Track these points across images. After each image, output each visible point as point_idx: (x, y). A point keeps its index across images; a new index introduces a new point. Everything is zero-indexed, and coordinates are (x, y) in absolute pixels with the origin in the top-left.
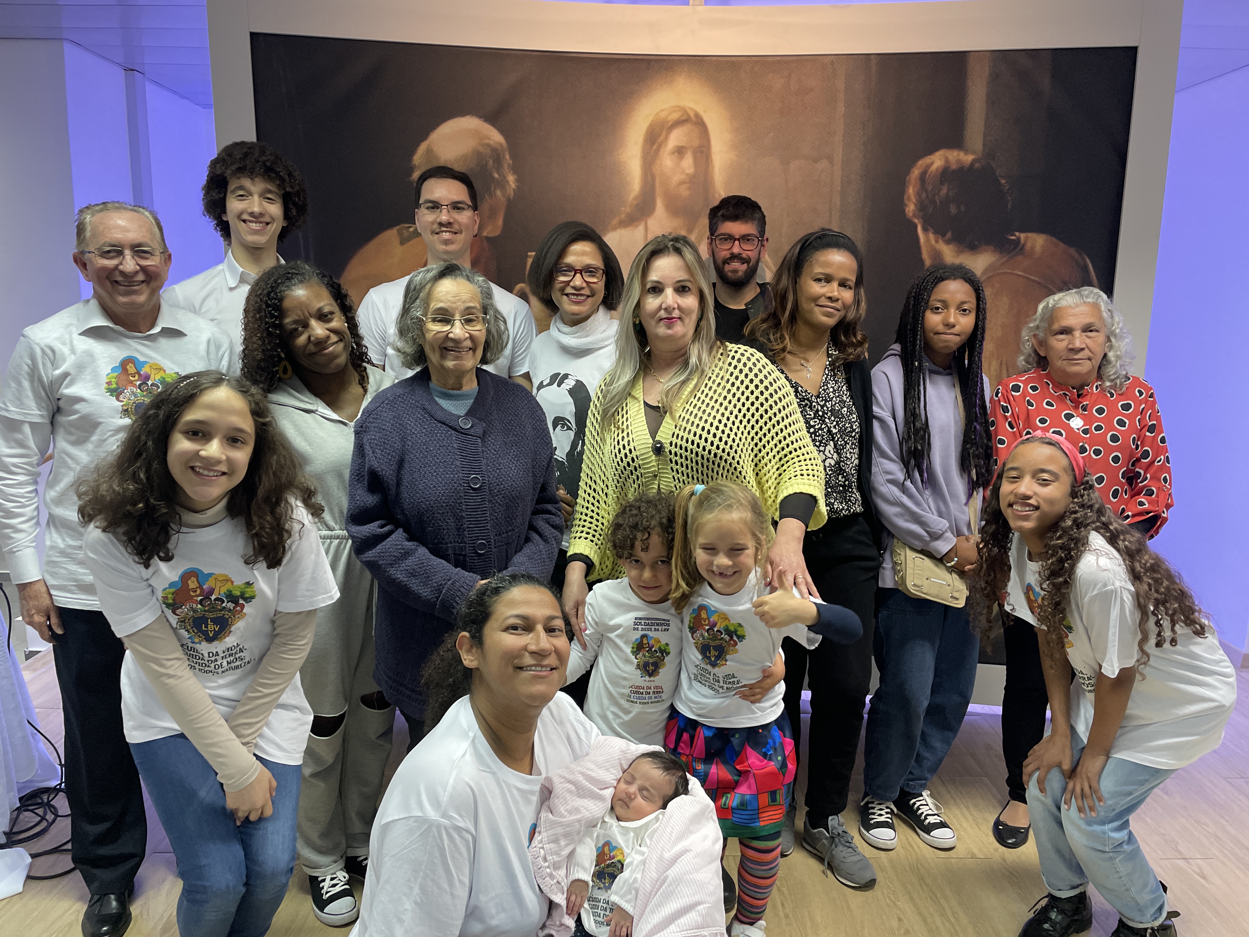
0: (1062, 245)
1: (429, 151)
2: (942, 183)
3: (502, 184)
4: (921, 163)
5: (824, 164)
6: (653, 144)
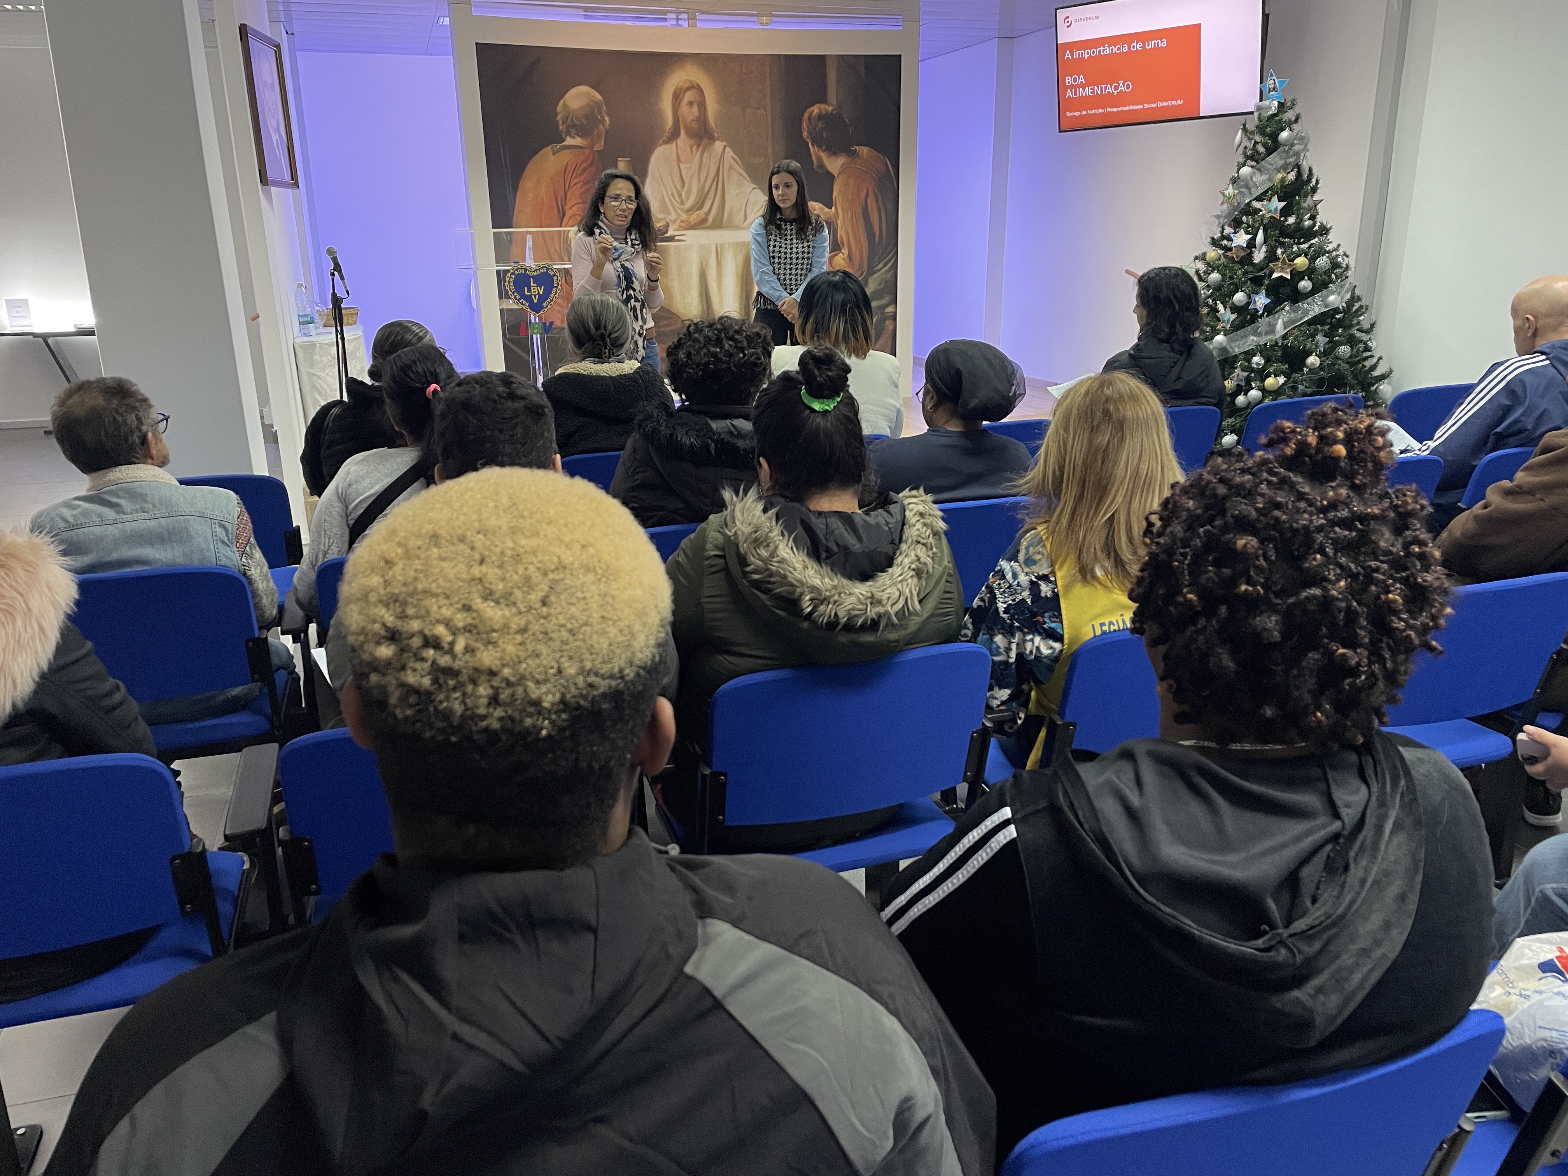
0: (875, 152)
1: (564, 104)
2: (819, 121)
3: (603, 122)
4: (809, 110)
5: (762, 111)
6: (676, 100)
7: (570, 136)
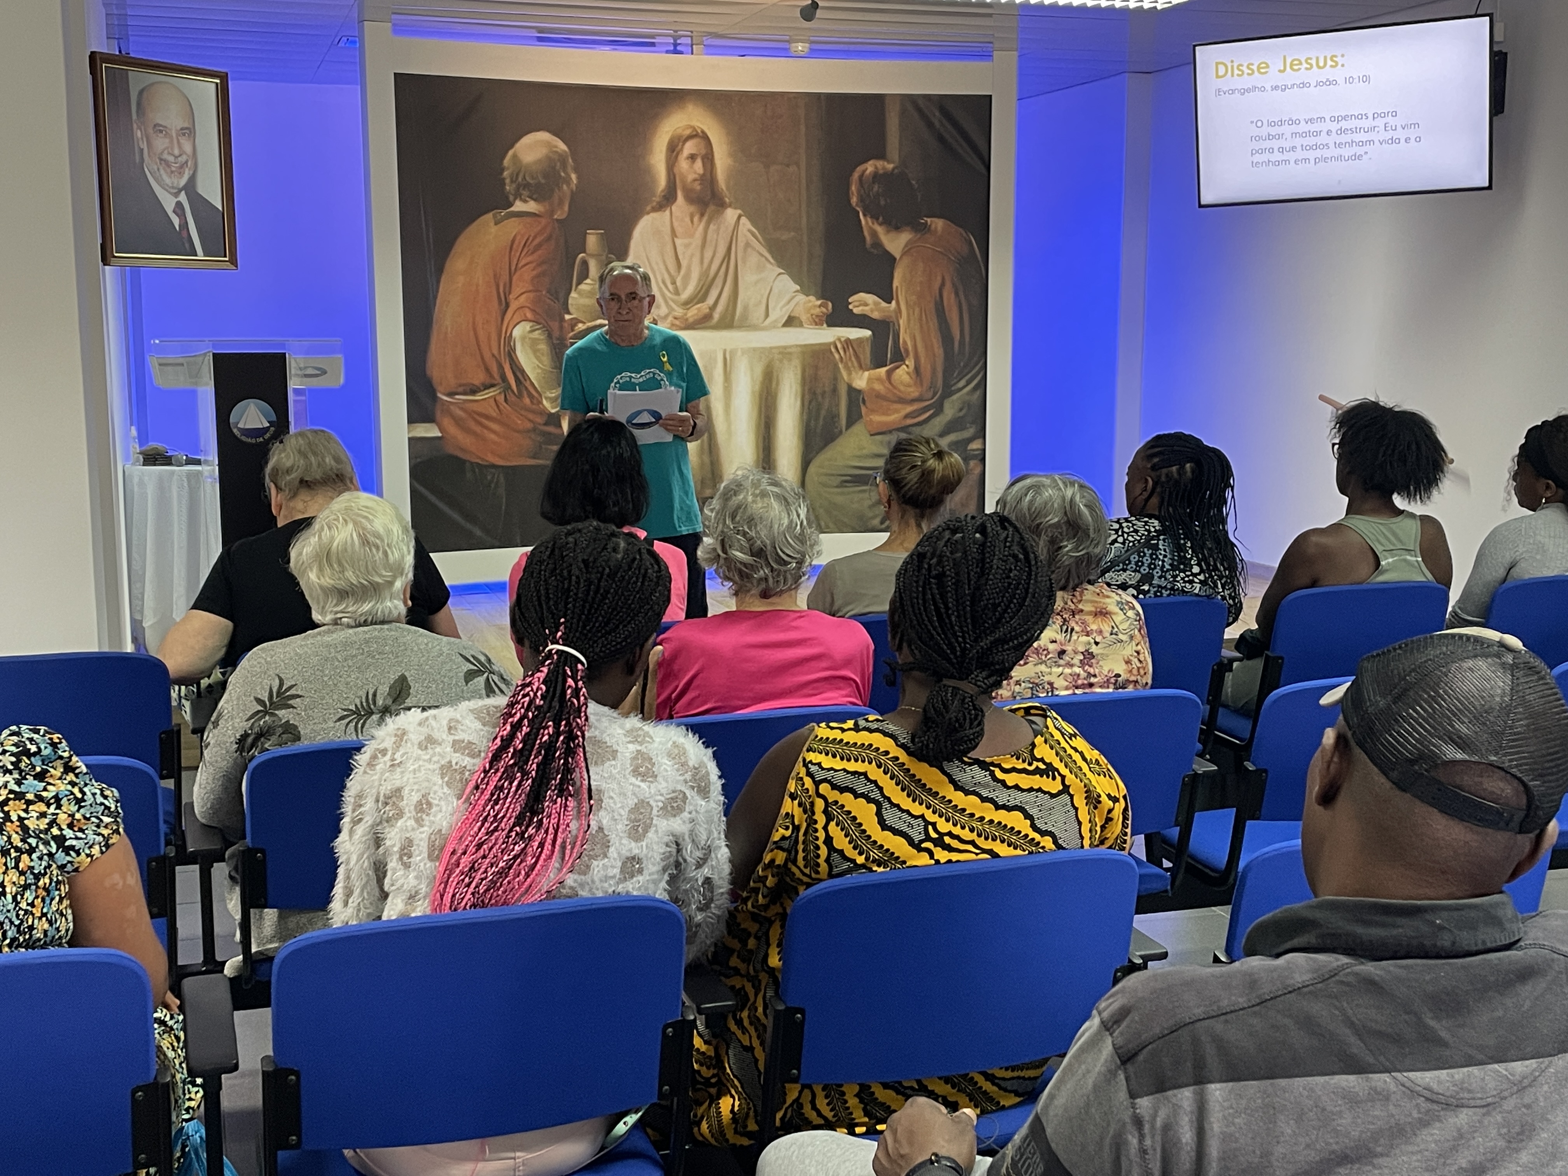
0: (954, 227)
2: (874, 182)
3: (568, 181)
6: (672, 152)
7: (521, 200)
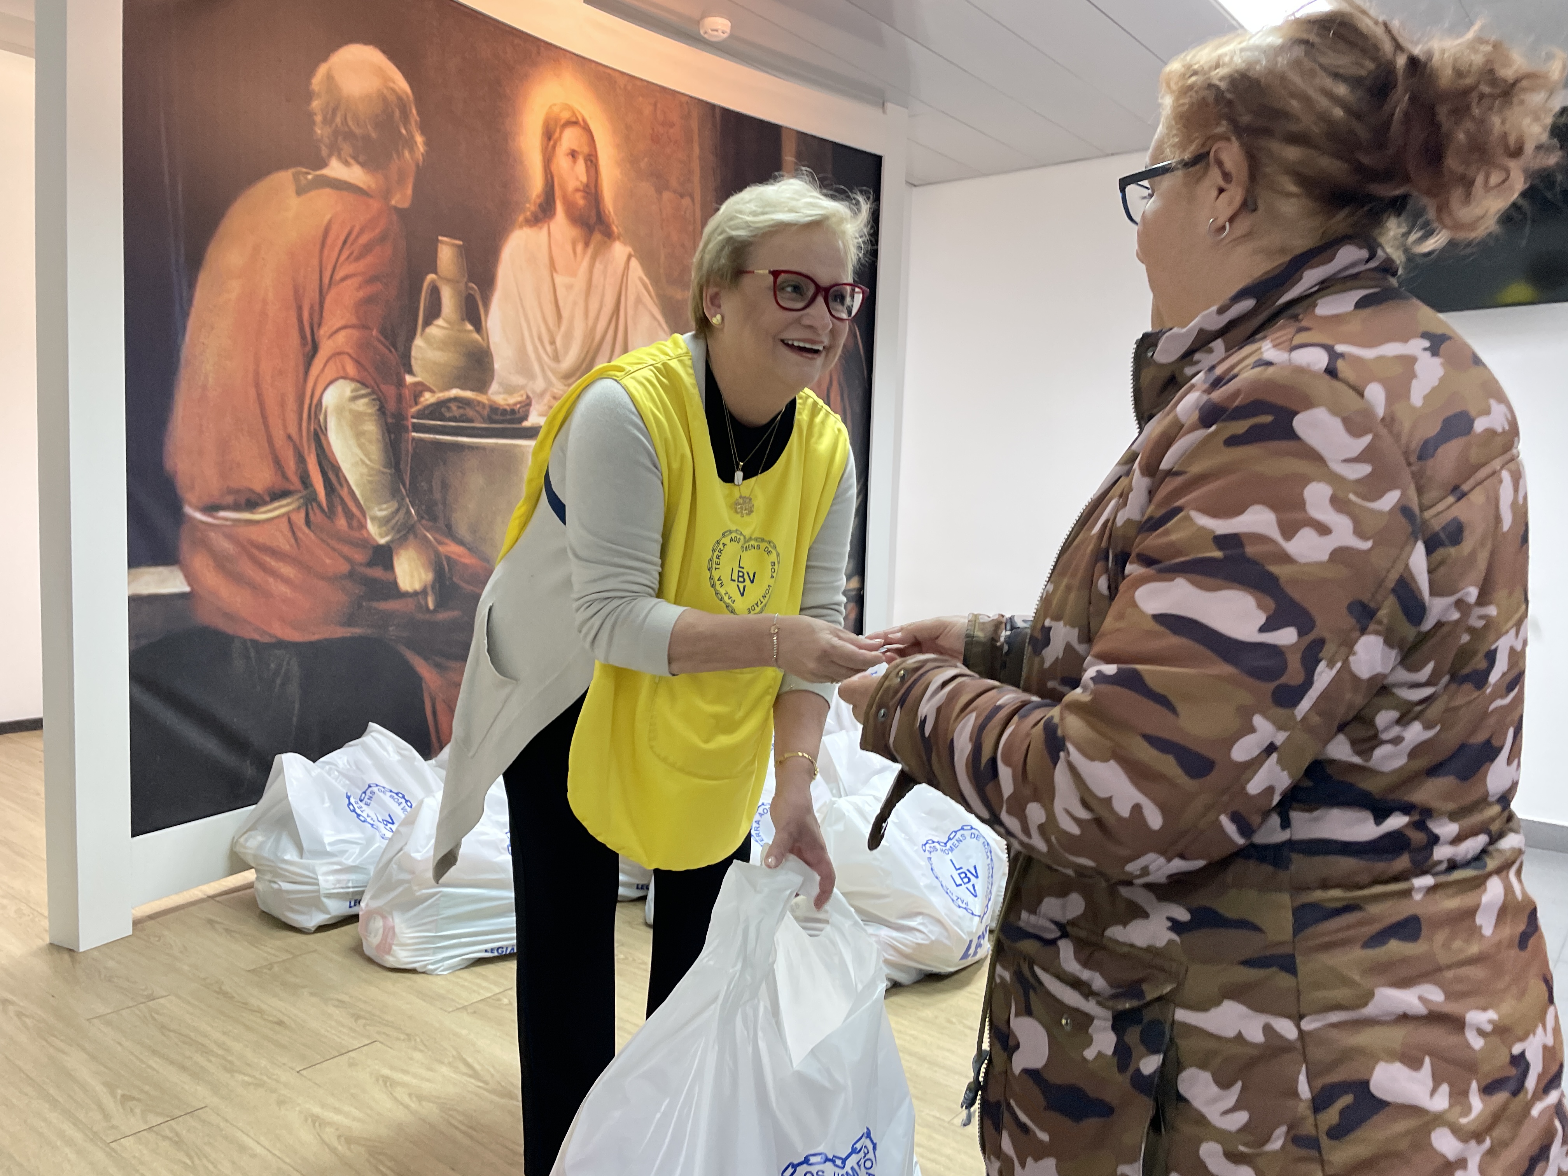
7: (340, 158)
